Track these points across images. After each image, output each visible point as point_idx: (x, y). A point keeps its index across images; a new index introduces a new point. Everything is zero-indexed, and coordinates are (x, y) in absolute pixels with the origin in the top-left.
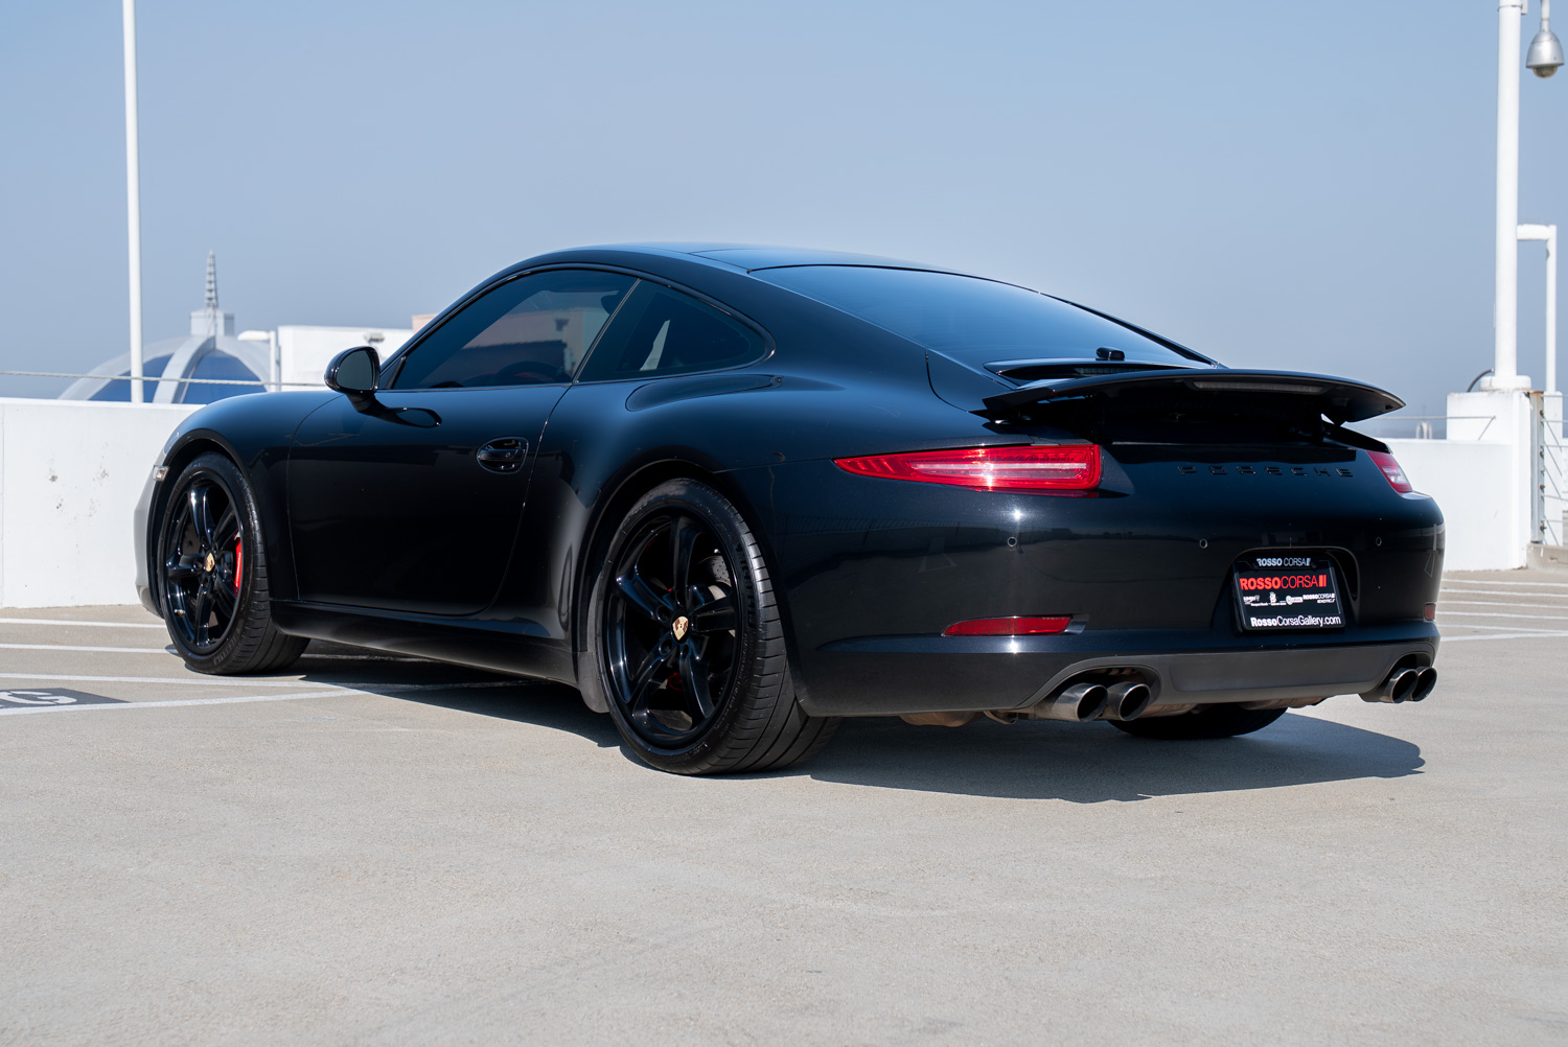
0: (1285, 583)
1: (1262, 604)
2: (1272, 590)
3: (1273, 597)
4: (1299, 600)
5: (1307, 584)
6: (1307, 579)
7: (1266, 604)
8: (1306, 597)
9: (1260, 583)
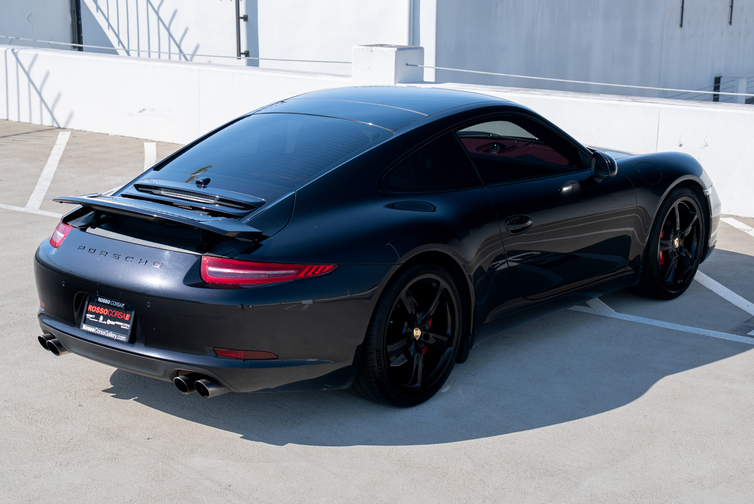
0: (110, 313)
1: (95, 320)
2: (103, 315)
3: (101, 318)
4: (113, 323)
5: (120, 316)
6: (121, 314)
7: (97, 321)
8: (117, 323)
9: (98, 310)
